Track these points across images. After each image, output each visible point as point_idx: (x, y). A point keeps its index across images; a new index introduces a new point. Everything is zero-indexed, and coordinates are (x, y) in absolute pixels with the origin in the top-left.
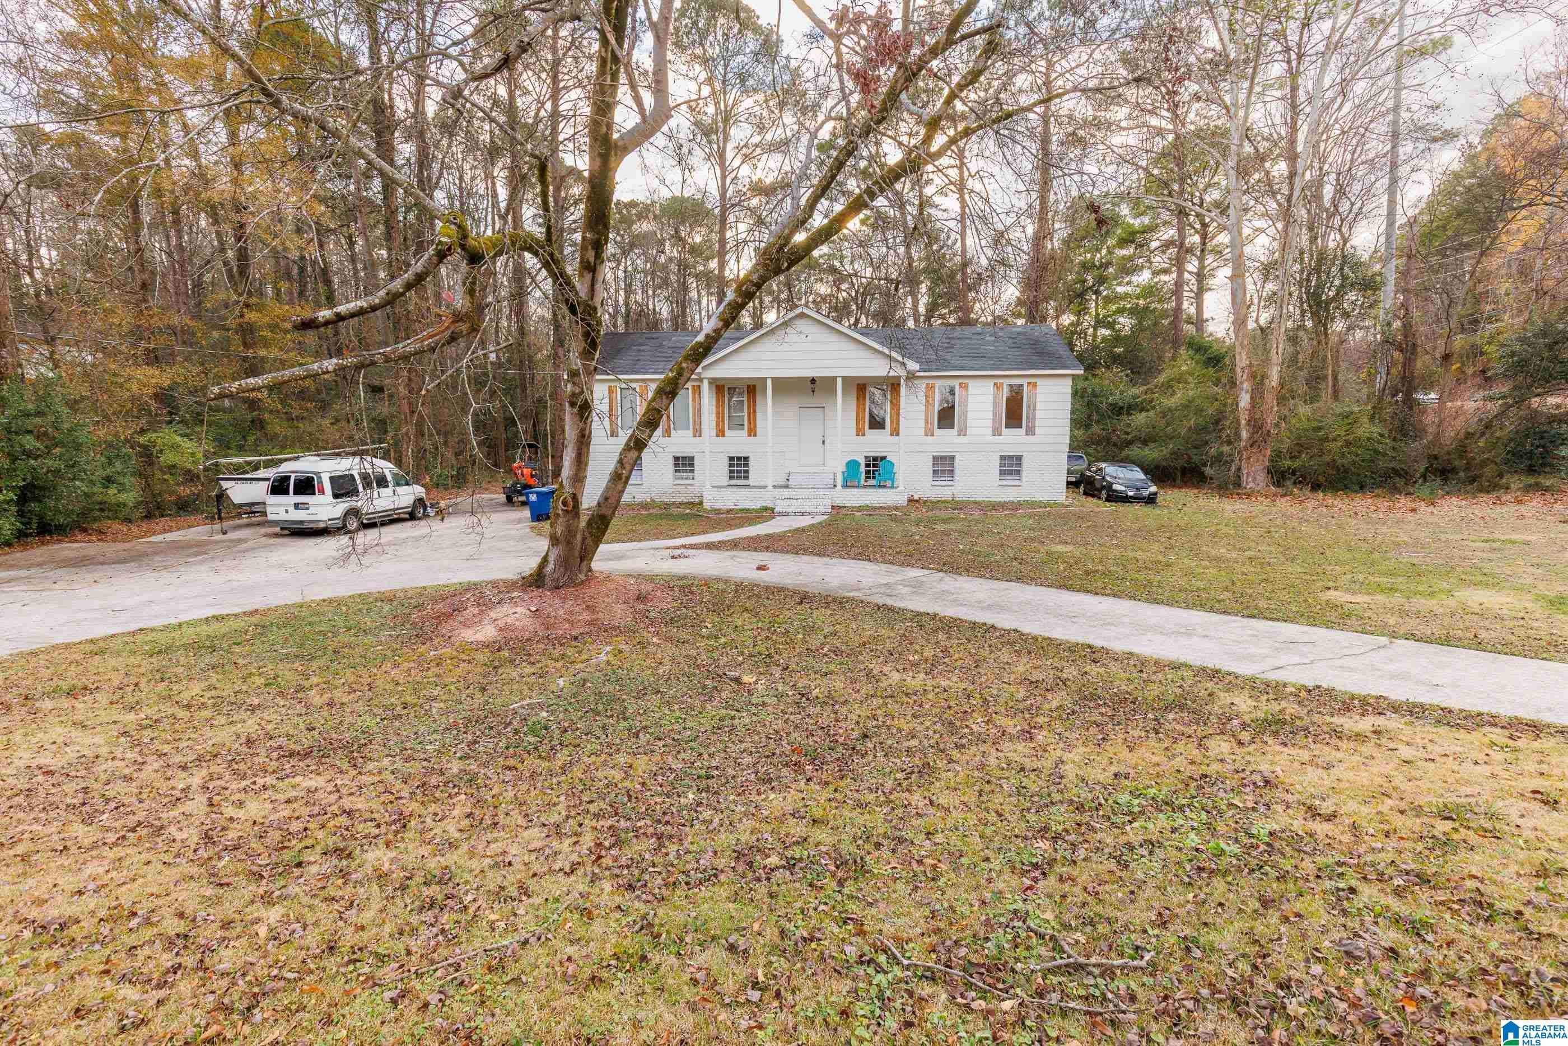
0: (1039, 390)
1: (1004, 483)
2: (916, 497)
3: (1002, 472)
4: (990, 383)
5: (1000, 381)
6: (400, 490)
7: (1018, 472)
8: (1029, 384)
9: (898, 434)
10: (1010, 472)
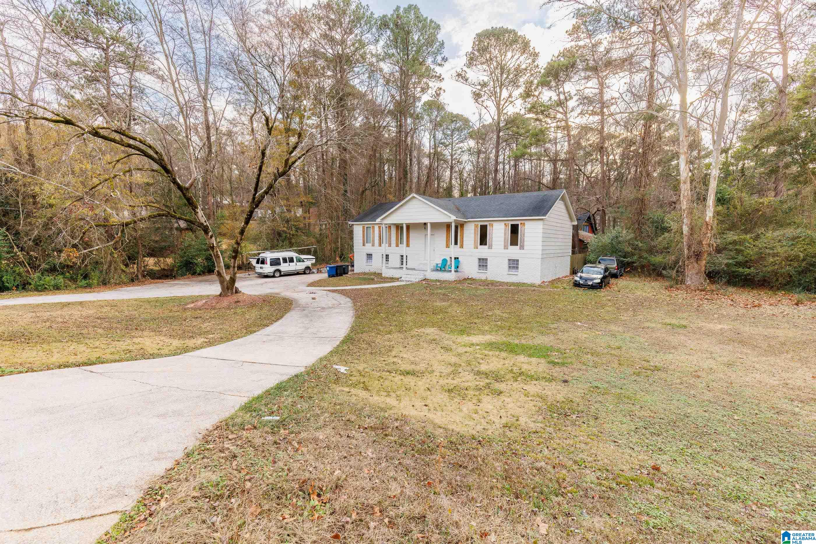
0: (526, 226)
1: (511, 273)
2: (470, 277)
3: (510, 267)
4: (503, 224)
5: (507, 222)
6: (298, 264)
7: (517, 268)
8: (521, 224)
9: (462, 247)
10: (514, 267)
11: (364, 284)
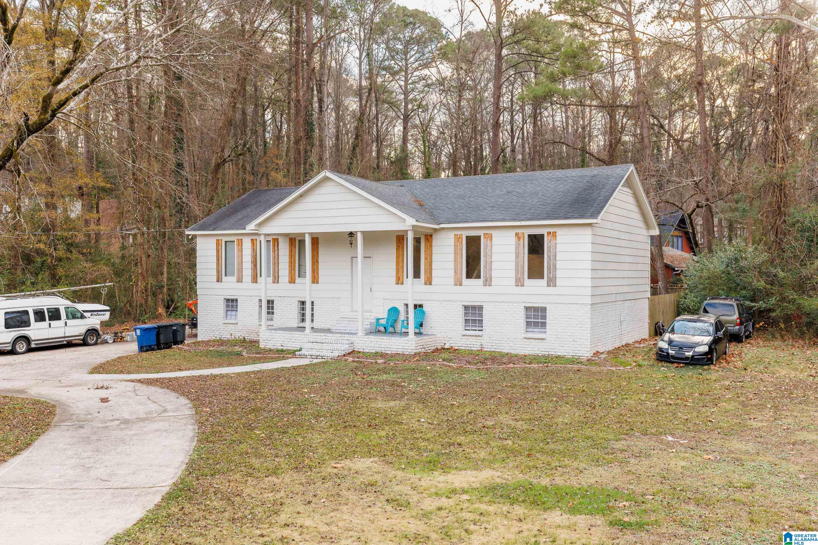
0: (559, 239)
1: (530, 335)
2: (447, 346)
3: (528, 324)
4: (511, 234)
5: (520, 231)
6: (70, 322)
7: (544, 325)
8: (549, 233)
9: (430, 284)
10: (536, 324)
11: (220, 365)
